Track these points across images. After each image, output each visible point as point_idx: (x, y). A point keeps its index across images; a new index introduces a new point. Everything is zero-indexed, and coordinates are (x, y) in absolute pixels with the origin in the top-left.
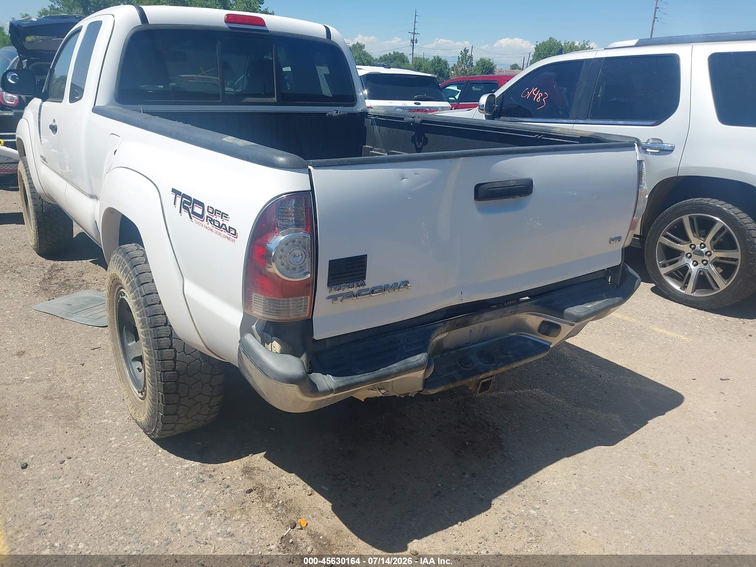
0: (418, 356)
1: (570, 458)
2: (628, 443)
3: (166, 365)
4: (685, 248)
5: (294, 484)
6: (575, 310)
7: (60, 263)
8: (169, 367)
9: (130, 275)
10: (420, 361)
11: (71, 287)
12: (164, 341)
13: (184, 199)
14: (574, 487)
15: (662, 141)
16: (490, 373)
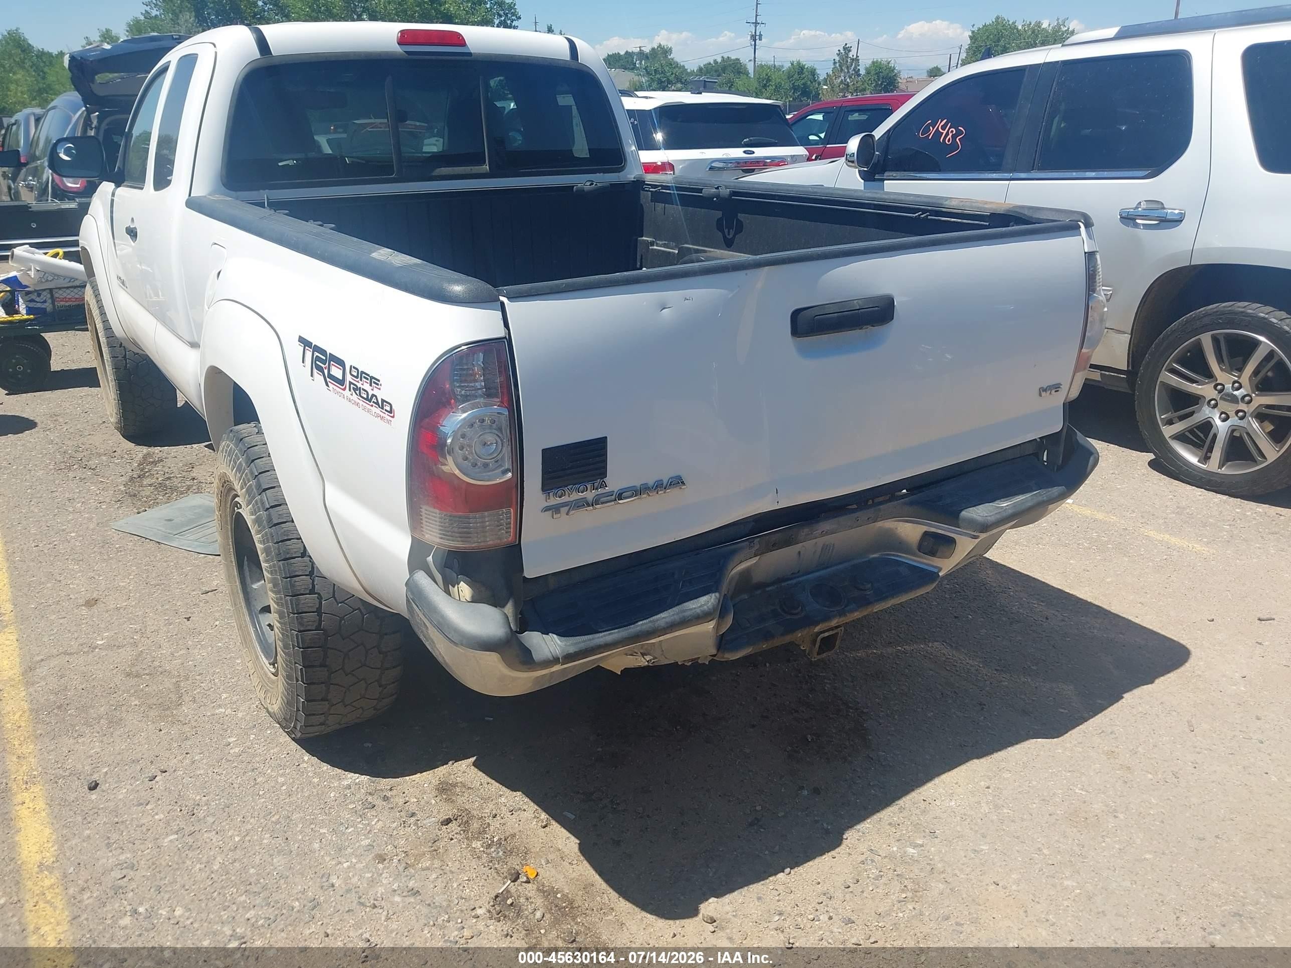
0: (703, 599)
1: (982, 760)
2: (1085, 733)
3: (305, 620)
4: (1206, 390)
5: (520, 809)
6: (980, 512)
7: (157, 449)
8: (310, 623)
9: (246, 475)
10: (705, 607)
11: (173, 489)
12: (303, 582)
13: (316, 354)
14: (985, 808)
15: (1162, 204)
16: (834, 623)
